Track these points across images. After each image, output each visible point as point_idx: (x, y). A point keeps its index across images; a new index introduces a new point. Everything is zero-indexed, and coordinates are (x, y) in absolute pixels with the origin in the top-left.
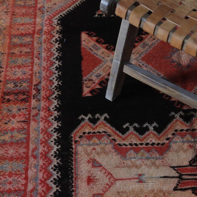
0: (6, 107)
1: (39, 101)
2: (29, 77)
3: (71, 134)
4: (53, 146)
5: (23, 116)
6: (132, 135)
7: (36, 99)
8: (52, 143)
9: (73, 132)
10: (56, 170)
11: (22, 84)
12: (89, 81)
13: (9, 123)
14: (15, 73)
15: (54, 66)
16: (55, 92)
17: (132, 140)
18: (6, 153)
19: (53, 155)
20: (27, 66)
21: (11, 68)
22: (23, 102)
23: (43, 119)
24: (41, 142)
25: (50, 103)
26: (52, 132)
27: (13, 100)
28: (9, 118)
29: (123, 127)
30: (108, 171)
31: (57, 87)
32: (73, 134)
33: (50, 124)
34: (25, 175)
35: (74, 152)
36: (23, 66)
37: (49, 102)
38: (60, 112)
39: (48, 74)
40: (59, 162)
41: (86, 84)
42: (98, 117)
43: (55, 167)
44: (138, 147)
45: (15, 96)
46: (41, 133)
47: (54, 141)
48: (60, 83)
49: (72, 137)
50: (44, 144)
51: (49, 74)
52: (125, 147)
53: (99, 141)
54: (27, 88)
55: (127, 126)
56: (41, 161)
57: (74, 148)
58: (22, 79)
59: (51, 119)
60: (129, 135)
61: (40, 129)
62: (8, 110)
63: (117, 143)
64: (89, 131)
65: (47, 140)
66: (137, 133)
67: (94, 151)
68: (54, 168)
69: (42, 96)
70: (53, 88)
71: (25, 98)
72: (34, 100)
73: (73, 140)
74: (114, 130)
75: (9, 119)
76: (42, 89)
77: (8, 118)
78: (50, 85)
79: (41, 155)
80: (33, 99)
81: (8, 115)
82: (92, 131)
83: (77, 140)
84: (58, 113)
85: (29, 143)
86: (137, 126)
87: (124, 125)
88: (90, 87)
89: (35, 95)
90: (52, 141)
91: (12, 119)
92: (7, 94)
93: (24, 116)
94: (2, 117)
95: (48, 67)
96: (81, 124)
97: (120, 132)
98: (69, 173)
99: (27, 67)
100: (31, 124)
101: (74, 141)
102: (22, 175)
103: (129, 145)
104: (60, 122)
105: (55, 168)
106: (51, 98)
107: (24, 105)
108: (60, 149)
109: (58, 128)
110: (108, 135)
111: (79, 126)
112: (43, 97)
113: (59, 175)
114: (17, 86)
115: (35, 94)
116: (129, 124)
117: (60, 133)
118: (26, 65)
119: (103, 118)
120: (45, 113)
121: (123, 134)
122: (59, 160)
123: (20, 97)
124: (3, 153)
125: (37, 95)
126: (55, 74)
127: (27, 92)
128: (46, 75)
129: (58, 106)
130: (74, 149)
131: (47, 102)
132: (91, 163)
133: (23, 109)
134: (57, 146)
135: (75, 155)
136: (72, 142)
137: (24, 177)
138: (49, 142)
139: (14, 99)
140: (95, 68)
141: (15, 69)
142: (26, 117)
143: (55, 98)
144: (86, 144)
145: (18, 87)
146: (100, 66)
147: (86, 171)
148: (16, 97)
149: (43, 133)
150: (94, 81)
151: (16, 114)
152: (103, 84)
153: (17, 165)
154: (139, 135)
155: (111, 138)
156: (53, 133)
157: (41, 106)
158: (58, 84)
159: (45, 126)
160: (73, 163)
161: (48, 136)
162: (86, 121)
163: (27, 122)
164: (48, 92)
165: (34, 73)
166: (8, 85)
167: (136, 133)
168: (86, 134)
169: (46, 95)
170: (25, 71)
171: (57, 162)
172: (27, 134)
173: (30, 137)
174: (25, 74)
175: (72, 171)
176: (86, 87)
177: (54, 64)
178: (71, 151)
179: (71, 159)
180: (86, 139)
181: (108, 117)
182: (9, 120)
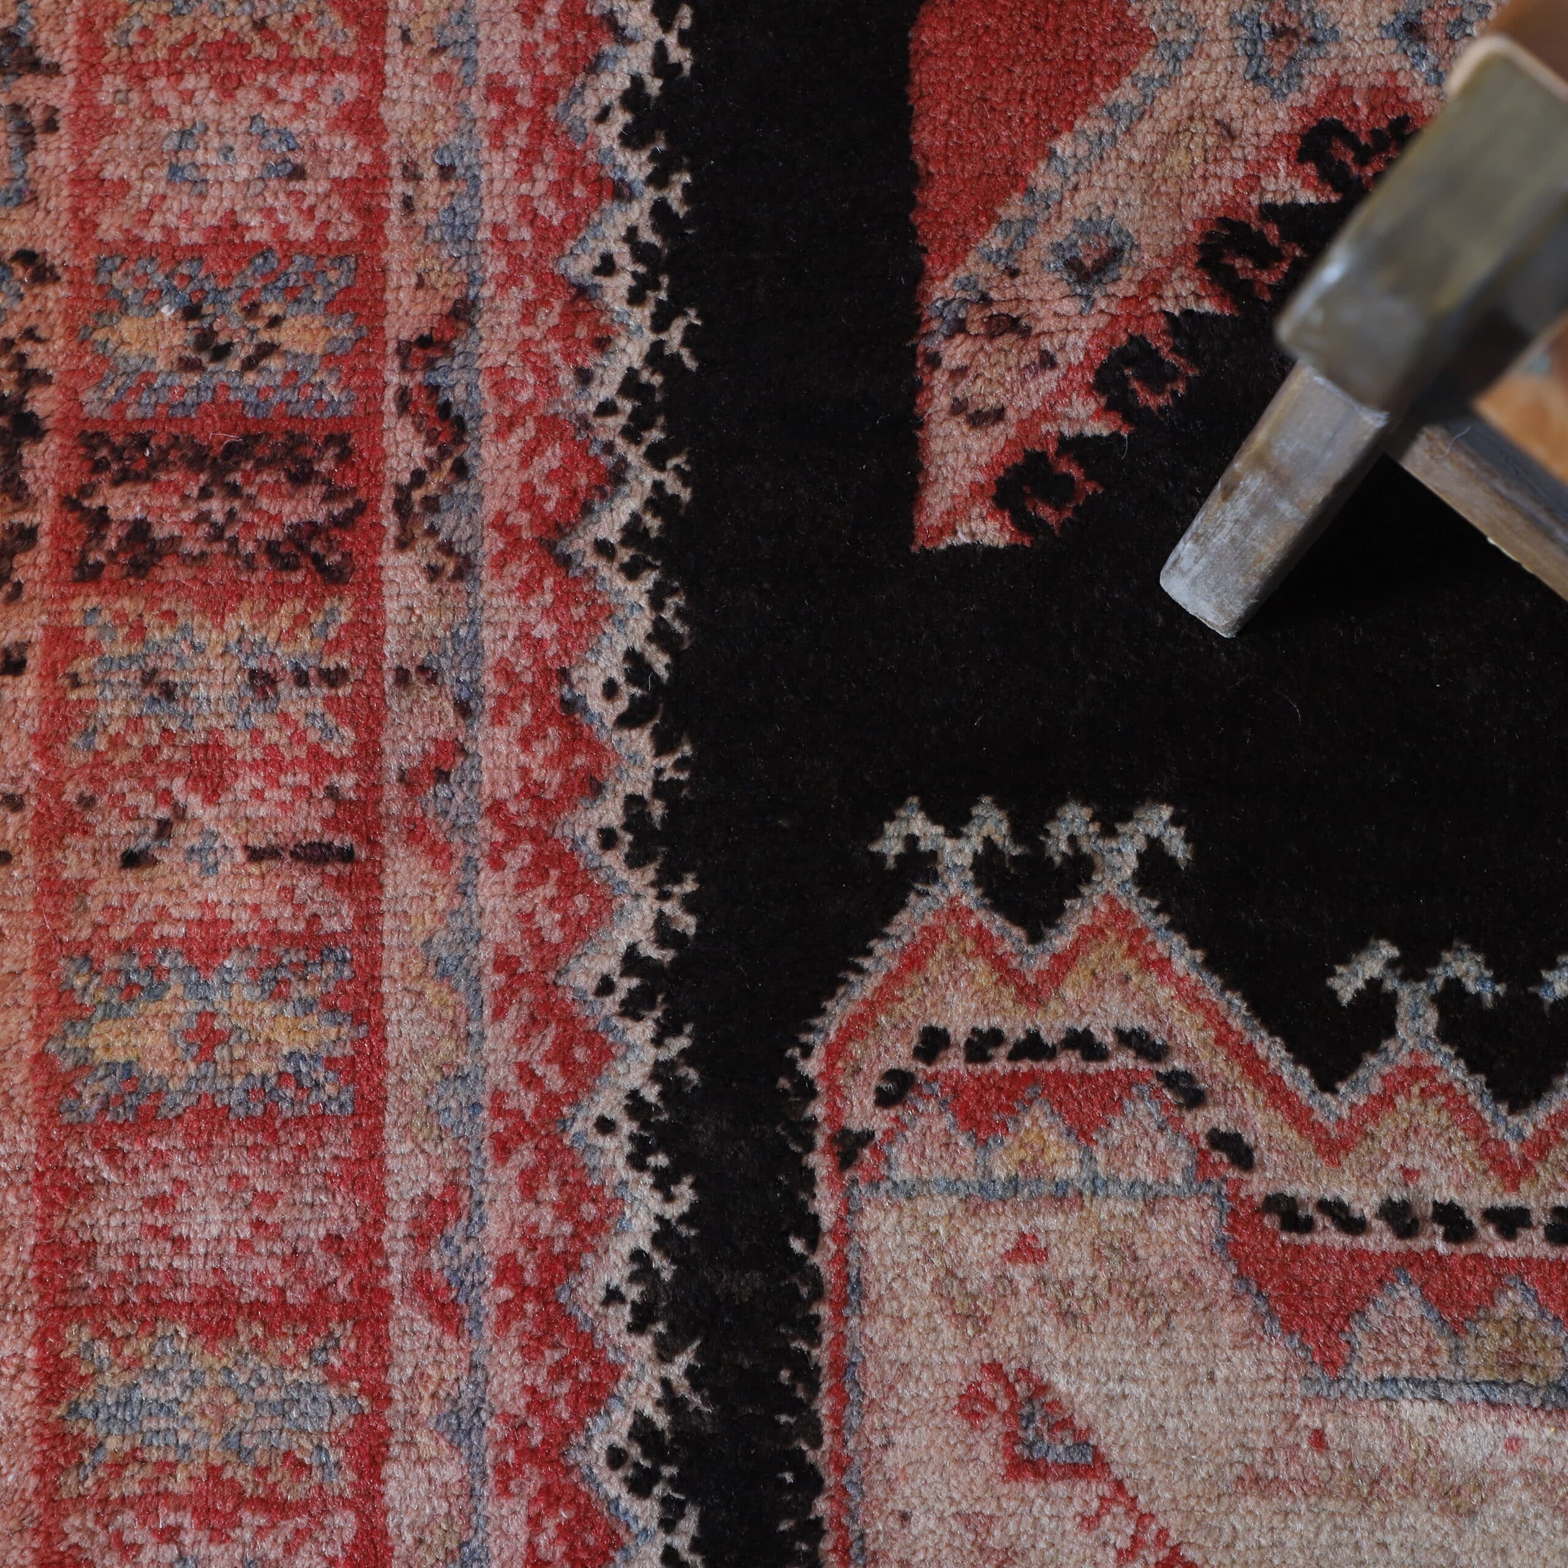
0: (117, 647)
1: (459, 575)
2: (345, 228)
3: (797, 1052)
4: (624, 1183)
5: (304, 779)
6: (1415, 1104)
7: (424, 551)
8: (608, 1142)
9: (817, 1022)
10: (657, 1490)
11: (275, 322)
12: (991, 337)
13: (169, 859)
14: (184, 158)
15: (605, 79)
16: (622, 464)
17: (1414, 1163)
18: (157, 1232)
19: (622, 1300)
20: (310, 65)
21: (138, 77)
22: (298, 577)
23: (514, 834)
24: (499, 1126)
25: (578, 612)
26: (611, 1004)
27: (191, 547)
28: (162, 783)
29: (1333, 993)
30: (1163, 1533)
31: (649, 388)
32: (819, 1052)
33: (581, 902)
34: (360, 1514)
35: (828, 1274)
36: (271, 52)
37: (564, 598)
38: (687, 749)
39: (541, 187)
40: (683, 1388)
41: (959, 373)
42: (1072, 840)
43: (646, 1454)
44: (1476, 1248)
45: (205, 494)
46: (499, 1013)
47: (628, 1127)
48: (674, 336)
49: (806, 1090)
50: (525, 1156)
51: (560, 190)
52: (1337, 1239)
53: (1075, 1153)
54: (333, 392)
55: (1374, 984)
56: (502, 1359)
57: (827, 1221)
58: (261, 250)
59: (593, 840)
60: (1386, 1100)
61: (485, 954)
62: (148, 678)
63: (1257, 1186)
64: (984, 1025)
65: (551, 1100)
66: (1475, 1084)
67: (1023, 1275)
68: (635, 1451)
69: (491, 506)
70: (606, 409)
71: (313, 529)
72: (404, 559)
73: (813, 1123)
74: (1236, 1024)
75: (165, 797)
76: (490, 405)
77: (149, 783)
78: (567, 356)
79: (505, 1293)
80: (403, 544)
81: (150, 753)
82: (1016, 1028)
83: (855, 1125)
84: (667, 761)
85: (379, 1128)
86: (1472, 987)
87: (1345, 961)
88: (999, 415)
89: (417, 495)
90: (605, 1126)
91: (194, 803)
92: (118, 453)
93: (316, 779)
94: (92, 779)
95: (546, 95)
96: (903, 917)
97: (1300, 1053)
98: (784, 1526)
99: (311, 79)
100: (388, 881)
101: (831, 1139)
102: (325, 1512)
103: (1378, 1224)
104: (689, 886)
105: (646, 1463)
106: (580, 544)
107: (301, 620)
108: (684, 1231)
109: (666, 956)
110: (1172, 1080)
111: (879, 947)
112: (500, 523)
113: (681, 1543)
114: (221, 353)
115: (418, 478)
116: (1395, 952)
117: (688, 1029)
118: (303, 50)
119: (1133, 862)
120: (525, 742)
121: (1326, 1083)
122: (683, 1360)
123: (264, 503)
124: (133, 1230)
125: (432, 487)
126: (622, 192)
127: (329, 440)
128: (529, 214)
129: (660, 662)
130: (833, 1232)
131: (549, 598)
132: (995, 1427)
133: (301, 679)
134: (664, 1183)
135: (838, 1316)
136: (809, 1146)
137: (348, 1536)
138: (577, 1127)
139: (203, 530)
140: (1056, 133)
141: (188, 97)
142: (332, 792)
143: (625, 555)
144: (950, 1188)
145: (234, 365)
146: (1113, 112)
147: (941, 1519)
148: (216, 507)
149: (512, 1013)
150: (1046, 344)
151: (230, 739)
152: (1135, 385)
153: (274, 1396)
154: (1487, 1109)
155: (1199, 1121)
156: (619, 1023)
157: (477, 653)
158: (656, 356)
159: (530, 916)
160: (824, 1406)
161: (561, 1055)
162: (953, 889)
163: (347, 856)
164: (552, 457)
165: (396, 172)
166: (127, 328)
167: (1456, 1072)
168: (954, 1063)
169: (530, 499)
170: (296, 126)
171: (665, 1383)
172: (358, 1018)
173: (391, 1056)
174: (299, 173)
175: (809, 1507)
176: (958, 408)
177: (608, 48)
178: (802, 1258)
179: (805, 1357)
180: (948, 1119)
181: (1177, 846)
182: (163, 812)
